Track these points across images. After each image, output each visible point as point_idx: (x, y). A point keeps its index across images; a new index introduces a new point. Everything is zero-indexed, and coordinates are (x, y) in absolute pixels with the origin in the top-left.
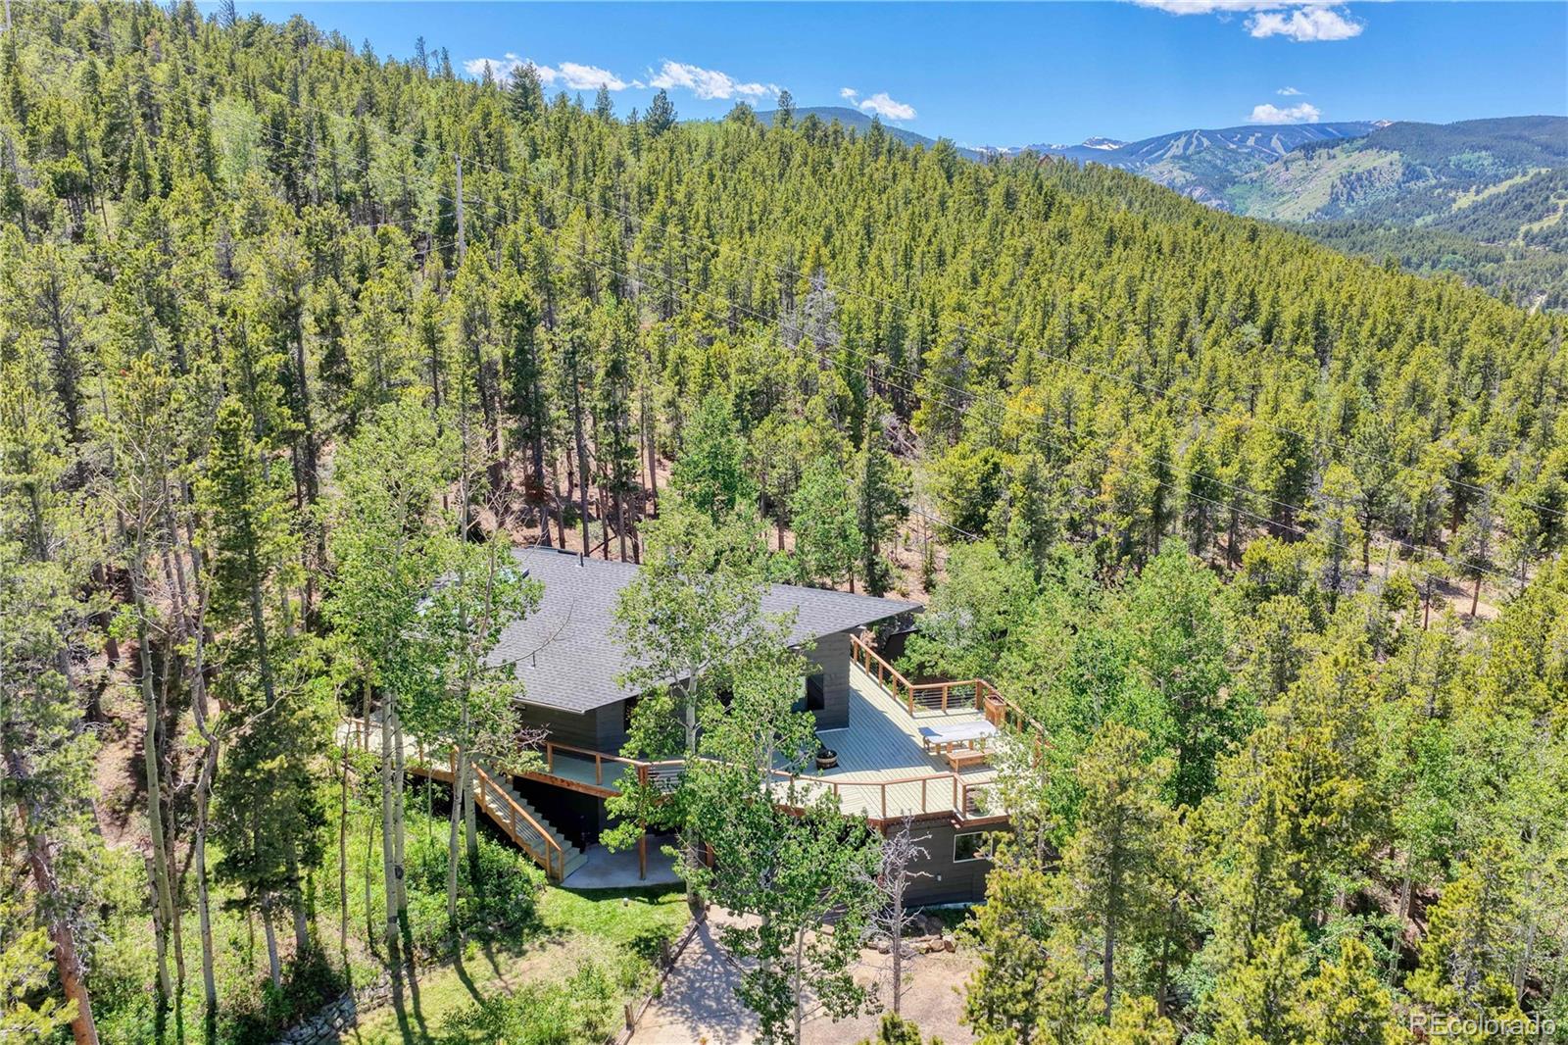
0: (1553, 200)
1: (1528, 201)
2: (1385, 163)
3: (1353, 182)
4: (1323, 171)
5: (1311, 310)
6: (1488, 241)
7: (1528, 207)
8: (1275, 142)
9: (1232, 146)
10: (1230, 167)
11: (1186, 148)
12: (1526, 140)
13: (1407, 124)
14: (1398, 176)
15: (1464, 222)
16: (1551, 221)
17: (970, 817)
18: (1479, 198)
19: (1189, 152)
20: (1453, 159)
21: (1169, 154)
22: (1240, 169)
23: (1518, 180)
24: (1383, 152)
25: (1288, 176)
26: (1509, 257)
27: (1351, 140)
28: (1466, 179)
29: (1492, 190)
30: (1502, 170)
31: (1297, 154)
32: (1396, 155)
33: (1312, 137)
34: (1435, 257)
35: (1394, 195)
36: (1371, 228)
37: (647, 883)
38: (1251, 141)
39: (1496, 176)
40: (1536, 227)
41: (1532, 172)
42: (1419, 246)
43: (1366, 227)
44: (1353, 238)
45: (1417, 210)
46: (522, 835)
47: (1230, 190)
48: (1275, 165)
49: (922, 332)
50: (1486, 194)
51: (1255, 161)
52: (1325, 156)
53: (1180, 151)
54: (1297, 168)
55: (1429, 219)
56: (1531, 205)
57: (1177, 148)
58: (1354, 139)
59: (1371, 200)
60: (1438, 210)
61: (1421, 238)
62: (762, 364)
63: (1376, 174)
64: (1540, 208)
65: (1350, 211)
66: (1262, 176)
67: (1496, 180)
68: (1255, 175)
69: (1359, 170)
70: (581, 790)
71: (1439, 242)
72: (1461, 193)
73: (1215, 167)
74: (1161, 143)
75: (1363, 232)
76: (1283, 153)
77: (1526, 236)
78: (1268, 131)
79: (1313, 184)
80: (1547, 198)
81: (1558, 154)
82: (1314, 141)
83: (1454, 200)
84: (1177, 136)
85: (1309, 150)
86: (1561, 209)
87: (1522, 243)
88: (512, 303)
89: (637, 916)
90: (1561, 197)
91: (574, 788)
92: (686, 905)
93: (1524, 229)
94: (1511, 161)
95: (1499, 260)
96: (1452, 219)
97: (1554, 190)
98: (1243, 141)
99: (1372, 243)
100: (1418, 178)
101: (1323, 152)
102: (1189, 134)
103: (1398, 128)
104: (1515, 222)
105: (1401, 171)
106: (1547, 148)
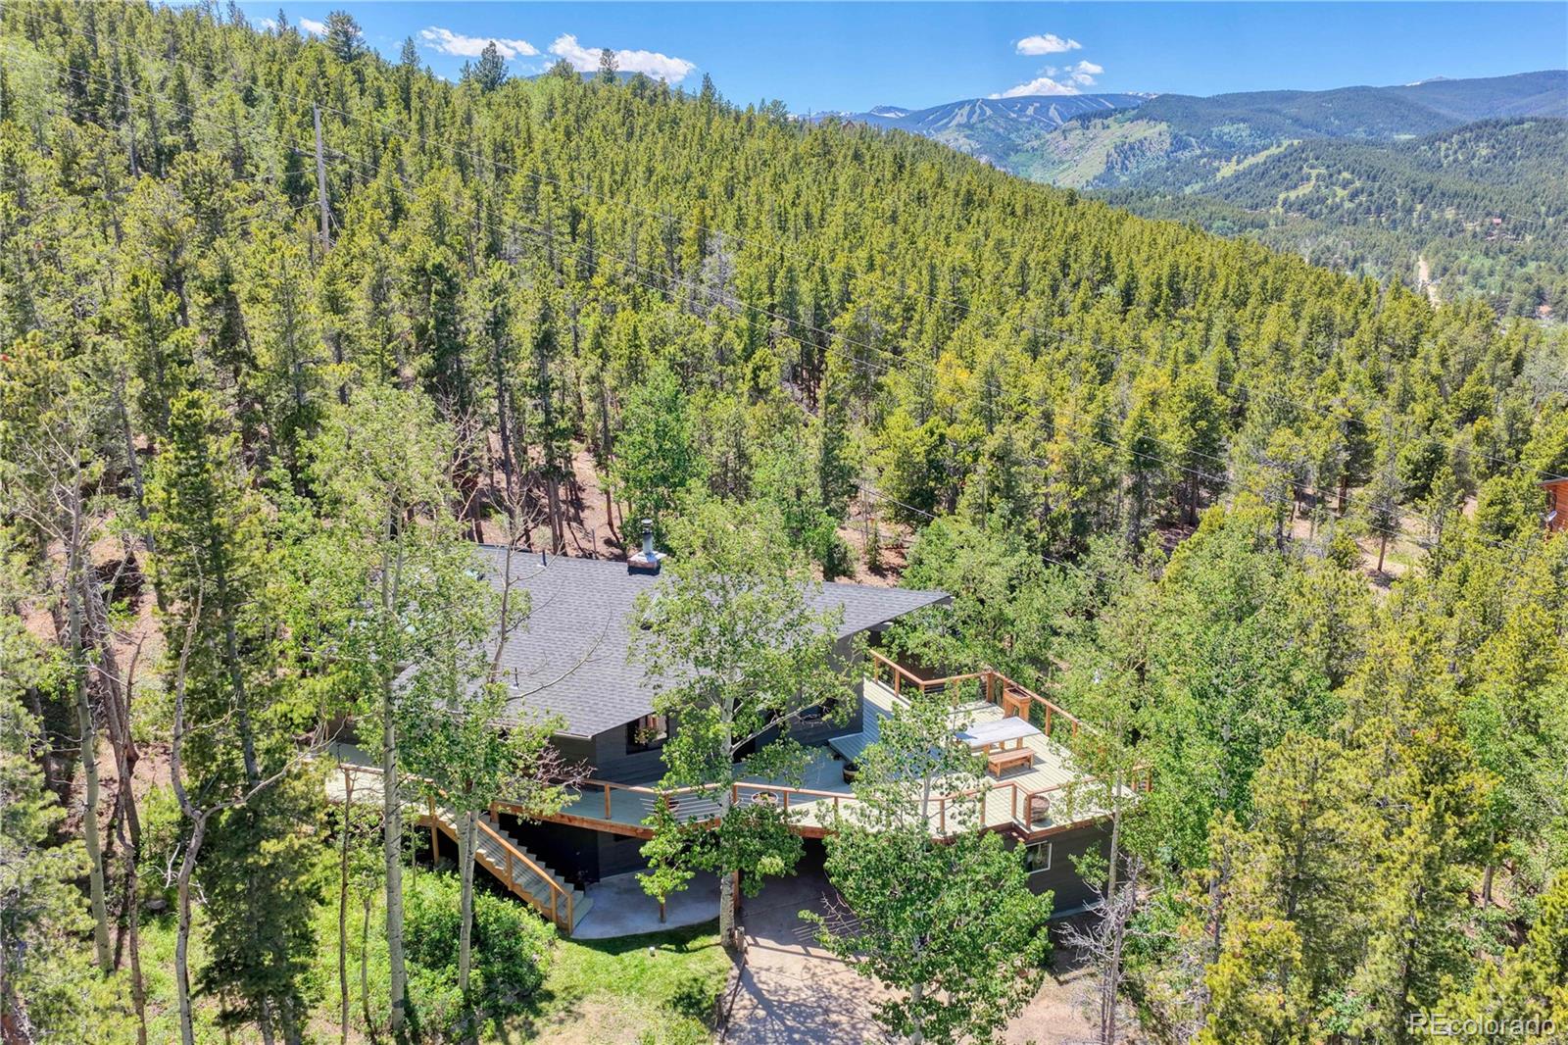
0: (1306, 170)
1: (1284, 170)
2: (1153, 133)
3: (1127, 151)
4: (1098, 140)
5: (1166, 272)
6: (1251, 208)
7: (1285, 176)
8: (1052, 112)
9: (1013, 115)
10: (1013, 136)
11: (970, 116)
12: (1278, 112)
13: (1173, 96)
14: (1167, 146)
15: (1228, 191)
16: (1305, 190)
17: (1035, 829)
18: (1241, 167)
19: (973, 121)
20: (1215, 130)
21: (954, 123)
22: (1021, 137)
23: (1274, 151)
24: (1152, 123)
25: (1067, 145)
26: (1272, 222)
27: (1123, 111)
28: (1226, 149)
29: (1251, 161)
30: (1258, 142)
31: (1075, 123)
32: (1164, 126)
33: (1085, 108)
34: (1207, 223)
35: (1164, 164)
36: (1148, 195)
37: (668, 926)
38: (1030, 111)
39: (1253, 146)
40: (1293, 195)
41: (1286, 143)
42: (1192, 212)
43: (1143, 193)
44: (1132, 205)
45: (1186, 178)
46: (519, 881)
47: (1013, 158)
48: (1055, 134)
49: (816, 297)
50: (1246, 163)
51: (1035, 130)
52: (1100, 126)
53: (964, 120)
54: (1075, 137)
55: (1197, 187)
56: (1287, 174)
57: (961, 117)
58: (1125, 109)
59: (1143, 169)
60: (1204, 178)
61: (1193, 205)
62: (678, 333)
63: (1146, 143)
64: (1295, 177)
65: (1124, 179)
66: (1043, 145)
67: (1255, 151)
68: (1036, 143)
69: (1131, 140)
70: (585, 826)
71: (1210, 208)
72: (1224, 163)
73: (998, 135)
74: (947, 111)
75: (1141, 199)
76: (1060, 122)
77: (1284, 203)
78: (1044, 102)
79: (1090, 152)
80: (1301, 168)
81: (1307, 127)
82: (1088, 112)
83: (1218, 170)
84: (961, 105)
85: (1085, 119)
86: (1314, 178)
87: (1281, 210)
88: (429, 266)
89: (671, 967)
90: (1312, 167)
91: (576, 824)
92: (721, 949)
93: (1282, 197)
94: (1266, 132)
95: (1263, 226)
96: (1217, 187)
97: (1306, 160)
98: (1022, 110)
99: (1150, 209)
100: (1184, 148)
101: (1098, 121)
102: (972, 103)
103: (1163, 99)
104: (1274, 190)
105: (1168, 141)
106: (1296, 120)
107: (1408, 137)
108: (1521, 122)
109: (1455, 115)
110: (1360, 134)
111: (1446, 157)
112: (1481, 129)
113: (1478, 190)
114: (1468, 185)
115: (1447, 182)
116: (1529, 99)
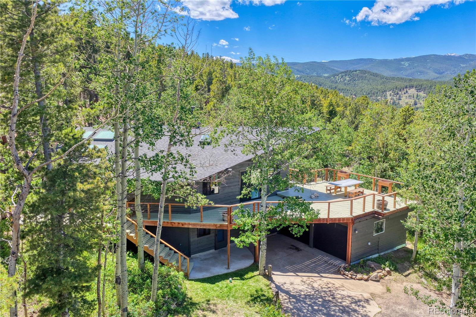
37: (232, 270)
89: (242, 286)
92: (261, 277)
106: (298, 70)
107: (327, 75)
108: (356, 71)
109: (339, 69)
110: (315, 74)
111: (338, 80)
112: (346, 73)
113: (348, 88)
114: (345, 87)
115: (341, 86)
116: (356, 66)
